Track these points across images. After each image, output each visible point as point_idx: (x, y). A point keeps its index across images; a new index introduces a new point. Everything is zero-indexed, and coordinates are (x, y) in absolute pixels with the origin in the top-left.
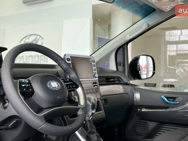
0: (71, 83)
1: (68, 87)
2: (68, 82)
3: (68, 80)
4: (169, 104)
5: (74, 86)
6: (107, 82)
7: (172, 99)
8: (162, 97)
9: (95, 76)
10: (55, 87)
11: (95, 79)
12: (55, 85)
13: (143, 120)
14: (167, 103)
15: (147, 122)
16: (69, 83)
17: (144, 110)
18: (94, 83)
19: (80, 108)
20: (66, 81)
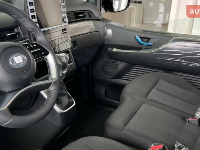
0: (39, 49)
1: (36, 56)
2: (35, 48)
3: (34, 45)
4: (143, 44)
5: (42, 54)
6: (75, 19)
7: (146, 40)
8: (137, 37)
9: (65, 21)
10: (20, 63)
11: (64, 24)
12: (19, 60)
13: (114, 60)
14: (140, 44)
15: (117, 62)
16: (36, 50)
17: (115, 50)
18: (63, 30)
19: (51, 83)
20: (32, 47)
